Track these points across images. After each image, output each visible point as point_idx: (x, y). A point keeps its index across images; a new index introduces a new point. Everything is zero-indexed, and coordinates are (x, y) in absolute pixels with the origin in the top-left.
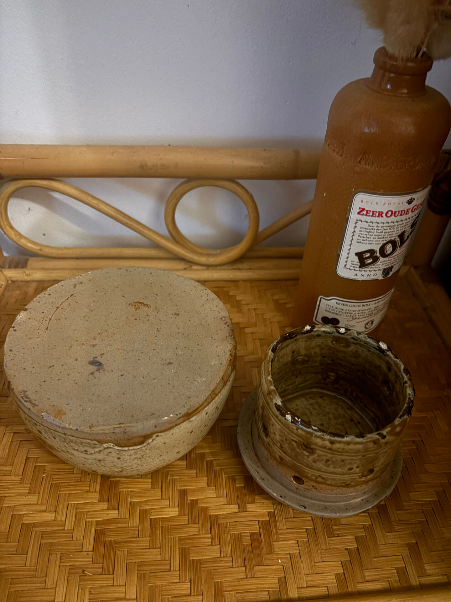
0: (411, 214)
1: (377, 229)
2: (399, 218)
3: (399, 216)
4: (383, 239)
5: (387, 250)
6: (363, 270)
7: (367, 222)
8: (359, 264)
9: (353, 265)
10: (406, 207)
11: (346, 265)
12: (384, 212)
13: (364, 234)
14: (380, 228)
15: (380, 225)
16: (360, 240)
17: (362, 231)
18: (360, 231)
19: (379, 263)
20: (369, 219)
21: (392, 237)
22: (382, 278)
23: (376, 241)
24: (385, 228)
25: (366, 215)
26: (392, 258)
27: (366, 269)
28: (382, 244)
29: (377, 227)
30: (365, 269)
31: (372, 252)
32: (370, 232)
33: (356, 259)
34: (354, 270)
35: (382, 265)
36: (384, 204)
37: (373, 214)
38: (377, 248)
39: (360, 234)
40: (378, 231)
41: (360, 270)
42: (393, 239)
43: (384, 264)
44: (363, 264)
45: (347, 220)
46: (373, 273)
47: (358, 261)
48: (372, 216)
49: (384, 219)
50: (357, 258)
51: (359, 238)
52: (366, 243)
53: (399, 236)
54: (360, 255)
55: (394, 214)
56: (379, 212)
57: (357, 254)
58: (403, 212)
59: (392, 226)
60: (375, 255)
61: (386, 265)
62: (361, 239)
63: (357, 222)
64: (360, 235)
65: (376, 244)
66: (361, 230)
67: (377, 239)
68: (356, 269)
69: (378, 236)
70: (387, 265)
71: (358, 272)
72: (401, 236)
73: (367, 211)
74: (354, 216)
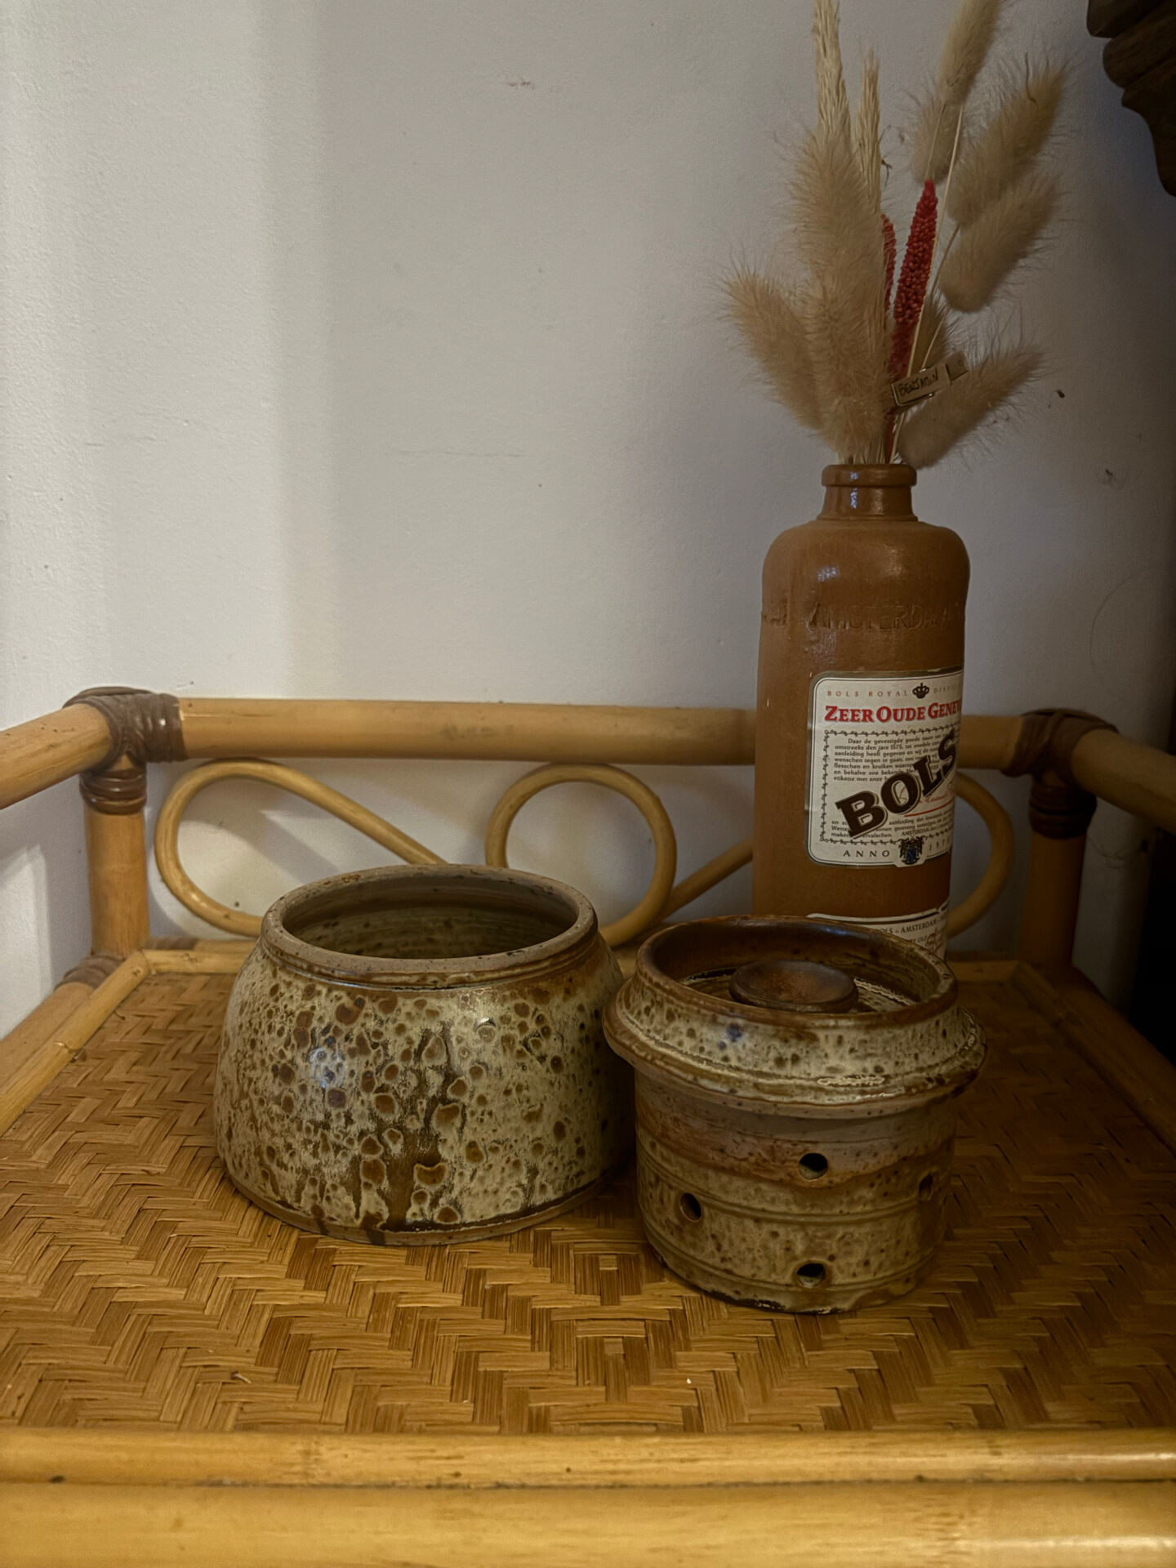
0: (928, 722)
1: (868, 748)
2: (905, 725)
3: (904, 721)
4: (885, 770)
5: (899, 796)
6: (859, 840)
7: (846, 734)
8: (847, 826)
9: (837, 832)
10: (915, 703)
11: (823, 833)
12: (872, 710)
13: (844, 760)
14: (872, 745)
15: (872, 738)
16: (839, 772)
17: (840, 754)
18: (836, 754)
19: (887, 825)
20: (849, 726)
21: (900, 766)
22: (904, 865)
23: (870, 773)
24: (883, 745)
25: (842, 719)
26: (915, 818)
27: (865, 839)
28: (883, 782)
29: (866, 742)
30: (861, 838)
31: (866, 797)
32: (854, 754)
33: (840, 817)
34: (842, 841)
35: (896, 829)
36: (870, 694)
37: (853, 715)
38: (876, 789)
39: (837, 760)
40: (870, 751)
41: (852, 842)
42: (904, 770)
43: (899, 829)
44: (856, 829)
45: (809, 735)
46: (880, 848)
47: (844, 820)
48: (853, 720)
49: (875, 725)
50: (840, 813)
51: (837, 769)
52: (853, 779)
53: (916, 766)
54: (845, 805)
55: (893, 714)
56: (865, 711)
57: (840, 805)
58: (911, 713)
59: (895, 741)
60: (875, 805)
61: (906, 830)
62: (842, 770)
63: (827, 737)
64: (839, 763)
65: (871, 780)
66: (839, 751)
67: (871, 770)
68: (844, 839)
69: (872, 761)
70: (907, 833)
71: (849, 847)
72: (921, 765)
73: (842, 711)
74: (819, 725)
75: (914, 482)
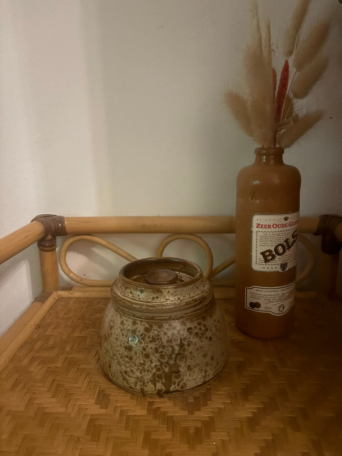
0: (288, 228)
1: (270, 236)
2: (281, 229)
3: (281, 228)
4: (275, 243)
5: (280, 250)
6: (267, 264)
7: (263, 232)
8: (264, 260)
9: (260, 261)
10: (284, 222)
11: (256, 262)
12: (271, 225)
13: (262, 240)
14: (271, 235)
15: (271, 233)
16: (261, 244)
17: (261, 238)
18: (260, 238)
19: (276, 259)
20: (264, 230)
21: (280, 242)
22: (282, 271)
23: (271, 244)
24: (275, 235)
25: (261, 228)
26: (285, 257)
27: (269, 264)
28: (274, 247)
29: (269, 234)
30: (268, 263)
31: (270, 251)
32: (265, 238)
33: (261, 257)
34: (262, 264)
35: (279, 261)
36: (270, 220)
37: (265, 226)
38: (273, 249)
39: (260, 240)
40: (270, 237)
41: (265, 265)
42: (281, 243)
43: (280, 260)
44: (266, 261)
45: (251, 232)
46: (274, 266)
47: (263, 258)
48: (265, 228)
49: (272, 229)
50: (262, 255)
51: (261, 243)
52: (265, 246)
53: (285, 241)
54: (263, 254)
55: (277, 226)
56: (269, 225)
57: (261, 253)
58: (283, 225)
59: (278, 234)
60: (272, 253)
61: (282, 261)
62: (262, 243)
63: (257, 233)
64: (261, 241)
65: (271, 246)
66: (260, 237)
67: (271, 243)
68: (263, 264)
69: (271, 240)
72: (287, 241)
73: (261, 225)
74: (254, 229)
75: (283, 153)
